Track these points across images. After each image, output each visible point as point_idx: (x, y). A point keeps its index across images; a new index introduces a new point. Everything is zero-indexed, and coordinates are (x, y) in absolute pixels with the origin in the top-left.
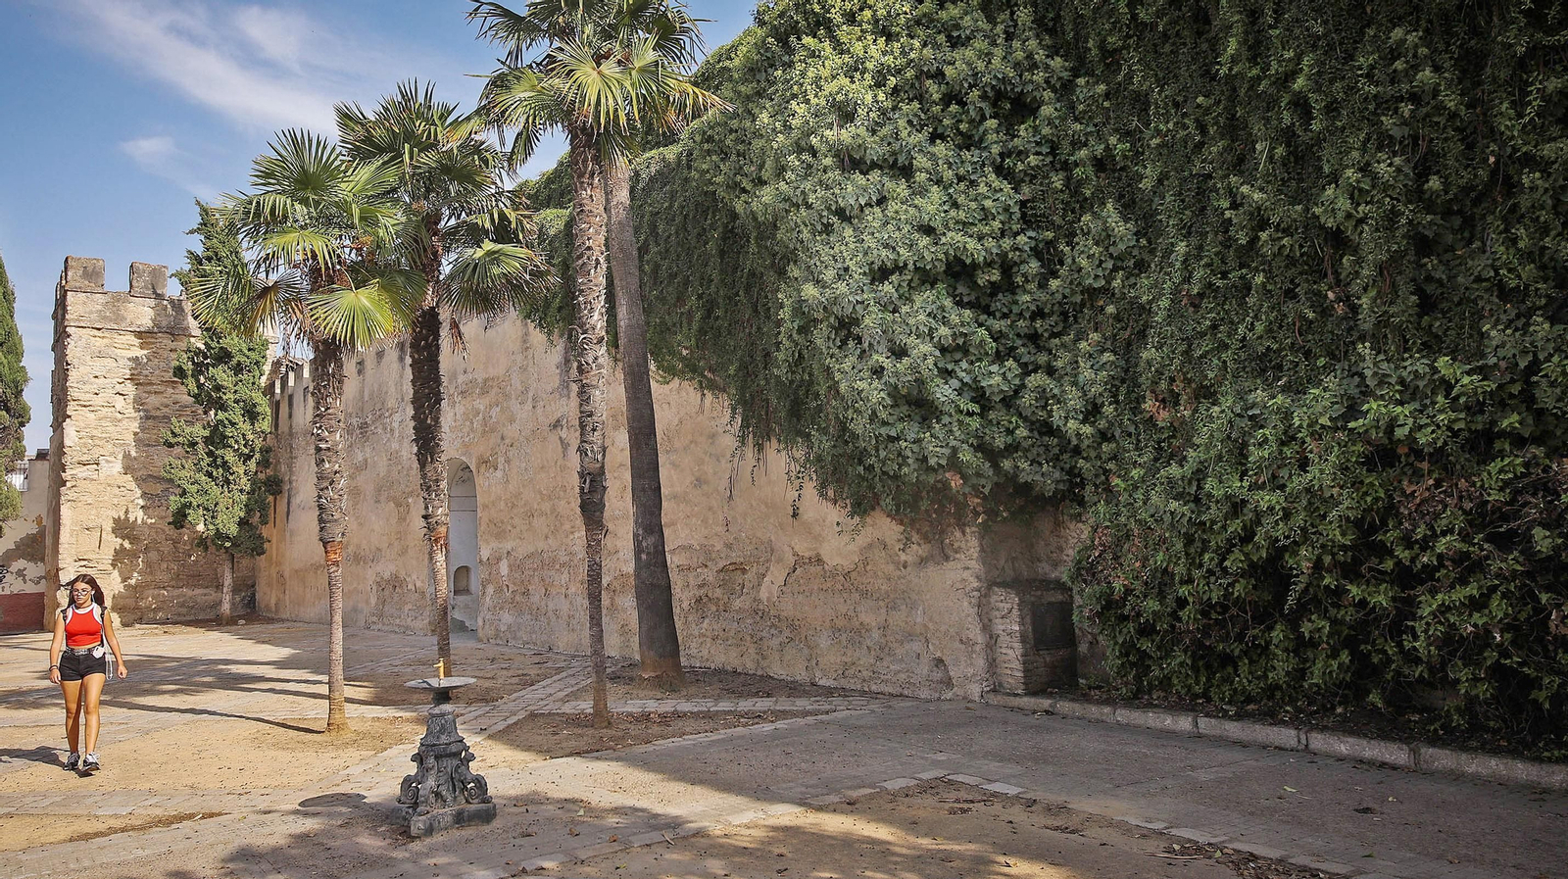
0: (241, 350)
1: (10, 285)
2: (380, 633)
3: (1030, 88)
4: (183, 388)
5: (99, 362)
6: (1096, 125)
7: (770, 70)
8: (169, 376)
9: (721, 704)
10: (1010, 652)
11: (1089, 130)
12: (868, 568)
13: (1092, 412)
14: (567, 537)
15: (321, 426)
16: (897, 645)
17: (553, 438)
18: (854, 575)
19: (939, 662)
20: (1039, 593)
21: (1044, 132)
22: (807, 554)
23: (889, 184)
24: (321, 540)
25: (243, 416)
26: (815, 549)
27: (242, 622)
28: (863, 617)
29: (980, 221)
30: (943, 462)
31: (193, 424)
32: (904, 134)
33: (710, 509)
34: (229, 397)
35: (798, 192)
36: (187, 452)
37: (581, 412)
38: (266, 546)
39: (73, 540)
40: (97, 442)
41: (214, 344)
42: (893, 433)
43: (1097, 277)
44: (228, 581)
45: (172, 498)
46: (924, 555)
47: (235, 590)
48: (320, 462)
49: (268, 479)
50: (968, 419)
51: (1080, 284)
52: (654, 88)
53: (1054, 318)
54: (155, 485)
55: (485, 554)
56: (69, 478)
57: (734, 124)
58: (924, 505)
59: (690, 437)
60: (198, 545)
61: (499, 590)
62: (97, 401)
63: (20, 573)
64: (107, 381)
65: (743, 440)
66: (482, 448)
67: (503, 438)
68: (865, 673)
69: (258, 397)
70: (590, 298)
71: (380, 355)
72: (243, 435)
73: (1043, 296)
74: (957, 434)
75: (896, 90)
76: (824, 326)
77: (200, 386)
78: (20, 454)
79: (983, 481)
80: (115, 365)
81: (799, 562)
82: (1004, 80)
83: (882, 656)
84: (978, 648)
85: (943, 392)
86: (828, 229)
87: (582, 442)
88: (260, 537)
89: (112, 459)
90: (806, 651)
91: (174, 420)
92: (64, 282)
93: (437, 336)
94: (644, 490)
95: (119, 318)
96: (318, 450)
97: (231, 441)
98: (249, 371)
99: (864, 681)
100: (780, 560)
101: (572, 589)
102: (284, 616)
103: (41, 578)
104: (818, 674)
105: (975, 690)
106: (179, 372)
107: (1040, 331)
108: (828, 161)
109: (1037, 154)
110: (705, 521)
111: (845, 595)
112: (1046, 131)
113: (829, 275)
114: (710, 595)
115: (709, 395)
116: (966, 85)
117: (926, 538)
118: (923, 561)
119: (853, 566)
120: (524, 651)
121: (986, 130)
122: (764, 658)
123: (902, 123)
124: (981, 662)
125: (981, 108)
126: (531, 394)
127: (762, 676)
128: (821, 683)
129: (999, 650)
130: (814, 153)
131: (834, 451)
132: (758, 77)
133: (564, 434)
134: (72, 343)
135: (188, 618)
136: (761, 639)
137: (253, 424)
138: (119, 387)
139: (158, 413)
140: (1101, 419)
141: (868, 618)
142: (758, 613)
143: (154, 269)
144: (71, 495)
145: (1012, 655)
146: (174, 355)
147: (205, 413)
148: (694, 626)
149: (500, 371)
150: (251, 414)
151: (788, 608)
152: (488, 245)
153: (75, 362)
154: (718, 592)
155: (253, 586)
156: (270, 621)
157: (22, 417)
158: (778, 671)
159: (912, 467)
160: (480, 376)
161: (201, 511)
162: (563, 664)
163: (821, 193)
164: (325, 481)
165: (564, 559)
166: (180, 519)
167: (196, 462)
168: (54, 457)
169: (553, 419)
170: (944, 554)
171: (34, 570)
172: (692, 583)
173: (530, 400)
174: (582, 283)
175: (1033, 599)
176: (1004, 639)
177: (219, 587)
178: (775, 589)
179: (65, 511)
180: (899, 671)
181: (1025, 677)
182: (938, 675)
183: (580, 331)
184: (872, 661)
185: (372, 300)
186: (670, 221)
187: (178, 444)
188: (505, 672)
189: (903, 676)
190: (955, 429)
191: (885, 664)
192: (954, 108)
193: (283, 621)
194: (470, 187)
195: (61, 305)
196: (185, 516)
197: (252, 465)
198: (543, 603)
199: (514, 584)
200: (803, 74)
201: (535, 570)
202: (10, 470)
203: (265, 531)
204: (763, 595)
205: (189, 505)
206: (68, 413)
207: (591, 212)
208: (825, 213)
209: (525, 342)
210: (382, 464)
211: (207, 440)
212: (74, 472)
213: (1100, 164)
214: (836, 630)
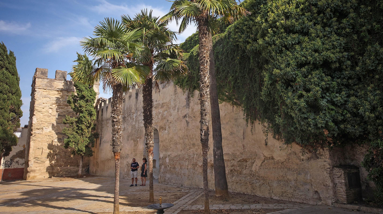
0: (88, 96)
1: (19, 76)
2: (127, 180)
3: (345, 8)
4: (70, 107)
5: (45, 99)
6: (368, 20)
7: (259, 6)
8: (66, 103)
9: (245, 206)
10: (341, 189)
11: (365, 21)
12: (290, 161)
13: (373, 109)
14: (188, 151)
15: (114, 114)
16: (301, 186)
17: (184, 121)
18: (285, 163)
19: (316, 192)
20: (349, 170)
21: (351, 22)
22: (268, 156)
23: (301, 38)
24: (113, 151)
25: (88, 115)
26: (271, 154)
27: (85, 177)
28: (288, 177)
29: (332, 48)
30: (324, 126)
31: (72, 117)
32: (306, 22)
33: (235, 142)
34: (84, 109)
35: (272, 40)
36: (70, 126)
37: (201, 109)
38: (93, 153)
39: (34, 152)
40: (43, 122)
41: (80, 94)
42: (306, 116)
43: (372, 66)
44: (81, 164)
45: (65, 139)
46: (309, 157)
47: (83, 167)
48: (113, 126)
49: (95, 134)
50: (331, 112)
51: (365, 69)
52: (227, 6)
53: (355, 79)
54: (61, 135)
55: (161, 156)
56: (33, 133)
57: (246, 23)
58: (311, 141)
59: (228, 120)
60: (72, 154)
61: (166, 167)
62: (44, 110)
63: (17, 162)
64: (47, 104)
65: (247, 121)
66: (161, 124)
67: (168, 121)
68: (290, 195)
69: (93, 109)
70: (205, 73)
71: (130, 97)
72: (88, 120)
73: (352, 72)
74: (328, 116)
75: (302, 10)
76: (279, 82)
77: (75, 106)
78: (18, 126)
79: (335, 132)
80: (50, 100)
81: (266, 158)
82: (338, 6)
83: (295, 190)
84: (330, 188)
85: (323, 103)
86: (281, 52)
87: (202, 119)
88: (91, 151)
89: (47, 128)
90: (269, 187)
91: (67, 116)
92: (35, 76)
93: (151, 87)
94: (216, 136)
95: (51, 86)
96: (113, 121)
97: (84, 122)
98: (90, 102)
99: (289, 198)
100: (259, 158)
101: (189, 167)
102: (98, 175)
103: (23, 163)
104: (273, 195)
105: (330, 202)
106: (69, 102)
107: (350, 83)
108: (282, 30)
109: (349, 28)
110: (233, 146)
111: (282, 169)
112: (352, 21)
113: (283, 66)
114: (235, 169)
115: (235, 107)
116: (325, 7)
117: (310, 152)
118: (309, 159)
119: (284, 160)
120: (173, 186)
121: (332, 21)
122: (254, 189)
123: (305, 19)
124: (331, 192)
125: (330, 14)
126: (177, 107)
127: (253, 195)
128: (274, 198)
129: (337, 188)
130: (277, 28)
131: (284, 123)
132: (255, 8)
133: (187, 119)
134: (37, 93)
135: (68, 175)
136: (253, 183)
137: (91, 117)
138: (50, 107)
139: (62, 114)
140: (376, 112)
141: (290, 177)
142: (252, 175)
143: (63, 72)
144: (34, 138)
145: (342, 190)
146: (68, 97)
147: (76, 114)
148: (230, 179)
149: (167, 100)
150: (91, 115)
151: (262, 173)
152: (169, 59)
153: (37, 99)
154: (238, 168)
155: (89, 166)
156: (93, 176)
157: (20, 114)
158: (259, 194)
159: (312, 128)
160: (161, 102)
161: (74, 143)
162: (187, 191)
163: (279, 40)
164: (115, 131)
165: (187, 157)
166: (67, 145)
167: (73, 128)
168: (29, 127)
169: (184, 115)
170: (317, 157)
171: (21, 161)
172: (229, 165)
173: (177, 109)
174: (202, 68)
175: (348, 171)
176: (339, 185)
177: (78, 166)
178: (258, 167)
179: (32, 143)
180: (302, 195)
181: (347, 198)
182: (316, 196)
183: (201, 83)
184: (292, 191)
185: (133, 71)
186: (222, 55)
187: (68, 123)
188: (169, 194)
189: (303, 197)
190: (327, 115)
191: (297, 192)
192: (322, 15)
193: (97, 176)
194: (163, 42)
195: (34, 82)
196: (69, 144)
197: (90, 129)
198: (180, 171)
199: (171, 165)
200: (271, 5)
201: (177, 161)
202: (15, 131)
203: (93, 149)
204: (253, 169)
205: (70, 141)
206: (34, 114)
207: (205, 46)
208: (281, 47)
209: (175, 92)
210: (130, 129)
211: (77, 122)
212: (35, 131)
213: (370, 32)
214: (279, 181)
